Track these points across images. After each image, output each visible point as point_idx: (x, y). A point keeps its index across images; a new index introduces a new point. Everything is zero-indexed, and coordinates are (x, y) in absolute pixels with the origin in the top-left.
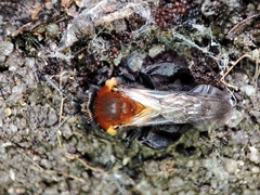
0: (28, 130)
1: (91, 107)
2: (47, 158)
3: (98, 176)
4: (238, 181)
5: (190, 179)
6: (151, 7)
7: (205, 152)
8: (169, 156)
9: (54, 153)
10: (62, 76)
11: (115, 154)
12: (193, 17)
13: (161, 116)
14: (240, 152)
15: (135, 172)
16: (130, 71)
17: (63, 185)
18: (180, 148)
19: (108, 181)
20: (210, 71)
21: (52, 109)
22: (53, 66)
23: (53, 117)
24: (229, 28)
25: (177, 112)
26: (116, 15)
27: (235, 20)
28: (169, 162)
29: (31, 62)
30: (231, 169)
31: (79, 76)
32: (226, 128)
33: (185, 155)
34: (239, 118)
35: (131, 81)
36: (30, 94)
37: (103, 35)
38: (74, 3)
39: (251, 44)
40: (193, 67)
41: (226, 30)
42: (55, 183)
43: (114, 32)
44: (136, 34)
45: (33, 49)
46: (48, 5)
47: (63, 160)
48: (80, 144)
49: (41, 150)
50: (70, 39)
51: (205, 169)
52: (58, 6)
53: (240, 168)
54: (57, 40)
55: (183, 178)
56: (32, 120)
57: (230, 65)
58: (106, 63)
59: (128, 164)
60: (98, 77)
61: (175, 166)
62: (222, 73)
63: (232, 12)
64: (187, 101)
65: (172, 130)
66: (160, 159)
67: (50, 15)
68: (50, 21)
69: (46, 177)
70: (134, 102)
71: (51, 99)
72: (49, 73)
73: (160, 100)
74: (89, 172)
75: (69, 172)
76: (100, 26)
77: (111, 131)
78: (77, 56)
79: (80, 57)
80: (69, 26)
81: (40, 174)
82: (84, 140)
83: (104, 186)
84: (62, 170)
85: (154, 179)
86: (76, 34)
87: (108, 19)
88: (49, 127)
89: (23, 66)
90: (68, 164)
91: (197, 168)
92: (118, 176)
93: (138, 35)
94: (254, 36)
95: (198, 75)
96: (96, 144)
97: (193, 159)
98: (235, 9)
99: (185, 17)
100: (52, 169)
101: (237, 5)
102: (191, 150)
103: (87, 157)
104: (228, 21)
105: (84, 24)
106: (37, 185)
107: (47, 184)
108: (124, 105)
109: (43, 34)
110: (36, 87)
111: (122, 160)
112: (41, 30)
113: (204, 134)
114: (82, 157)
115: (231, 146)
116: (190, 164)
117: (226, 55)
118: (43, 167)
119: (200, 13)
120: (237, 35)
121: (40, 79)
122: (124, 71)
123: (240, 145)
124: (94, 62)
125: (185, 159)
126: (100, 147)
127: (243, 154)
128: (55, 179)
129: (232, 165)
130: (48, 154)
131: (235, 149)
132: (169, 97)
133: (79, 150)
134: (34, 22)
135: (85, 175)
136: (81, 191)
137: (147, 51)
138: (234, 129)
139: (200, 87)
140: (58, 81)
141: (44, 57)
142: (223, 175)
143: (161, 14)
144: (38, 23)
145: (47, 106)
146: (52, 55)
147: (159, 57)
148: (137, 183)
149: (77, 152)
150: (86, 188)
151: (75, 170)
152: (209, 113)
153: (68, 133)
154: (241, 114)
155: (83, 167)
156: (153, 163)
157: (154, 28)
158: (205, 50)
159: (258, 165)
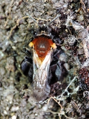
1: (43, 35)
2: (17, 9)
3: (7, 33)
4: (2, 100)
5: (4, 78)
7: (17, 86)
8: (16, 68)
9: (19, 13)
10: (58, 21)
11: (18, 43)
14: (16, 102)
15: (8, 52)
17: (3, 16)
18: (19, 74)
19: (4, 39)
20: (56, 91)
21: (41, 14)
23: (37, 14)
24: (76, 102)
26: (86, 50)
27: (80, 105)
28: (13, 69)
29: (65, 6)
31: (57, 29)
36: (50, 4)
39: (67, 111)
40: (58, 84)
41: (75, 100)
42: (4, 11)
44: (76, 58)
45: (72, 7)
48: (24, 26)
49: (21, 6)
50: (76, 27)
51: (9, 85)
53: (9, 102)
54: (75, 20)
55: (5, 74)
56: (37, 4)
57: (58, 101)
58: (63, 42)
59: (12, 48)
60: (57, 39)
61: (11, 72)
62: (55, 97)
63: (83, 104)
66: (15, 65)
68: (85, 17)
69: (7, 7)
71: (47, 14)
74: (9, 29)
75: (10, 19)
76: (81, 41)
78: (67, 29)
81: (9, 4)
82: (26, 28)
84: (10, 16)
85: (5, 61)
86: (78, 30)
87: (85, 46)
88: (33, 12)
89: (64, 2)
90: (14, 19)
91: (9, 82)
92: (7, 43)
94: (71, 113)
95: (54, 86)
96: (23, 34)
97: (14, 81)
100: (11, 10)
101: (87, 107)
102: (18, 80)
103: (17, 29)
104: (79, 102)
106: (3, 2)
107: (4, 7)
109: (78, 13)
110: (54, 7)
111: (15, 46)
112: (81, 12)
113: (26, 87)
114: (17, 27)
115: (19, 98)
116: (12, 79)
117: (63, 99)
120: (72, 105)
121: (58, 10)
122: (59, 51)
123: (19, 102)
124: (64, 37)
125: (14, 76)
127: (15, 103)
128: (6, 12)
129: (10, 98)
130: (19, 9)
131: (18, 100)
133: (21, 26)
134: (86, 10)
135: (8, 27)
137: (67, 62)
138: (27, 100)
142: (5, 93)
144: (85, 12)
145: (43, 12)
146: (68, 17)
147: (64, 68)
148: (3, 52)
149: (20, 24)
150: (1, 27)
151: (10, 22)
153: (30, 21)
154: (34, 104)
155: (12, 27)
157: (78, 67)
158: (66, 90)
159: (10, 110)
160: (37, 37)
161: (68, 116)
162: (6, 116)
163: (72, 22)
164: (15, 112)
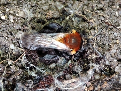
0: (110, 33)
1: (82, 42)
2: (102, 20)
3: (80, 12)
4: (19, 7)
5: (39, 8)
6: (55, 85)
7: (33, 20)
8: (49, 20)
9: (99, 22)
10: (94, 56)
11: (72, 21)
12: (37, 80)
13: (53, 37)
15: (64, 13)
16: (64, 57)
17: (95, 8)
18: (44, 23)
19: (75, 9)
20: (30, 56)
21: (99, 42)
22: (97, 61)
23: (99, 39)
24: (21, 74)
26: (70, 82)
27: (18, 78)
28: (49, 17)
29: (107, 63)
30: (22, 12)
31: (87, 56)
32: (23, 31)
33: (42, 19)
34: (18, 35)
35: (64, 53)
36: (108, 49)
37: (76, 73)
38: (88, 88)
39: (11, 67)
40: (37, 58)
42: (99, 10)
43: (71, 75)
44: (61, 73)
45: (106, 68)
46: (99, 87)
47: (95, 20)
48: (87, 26)
49: (104, 24)
50: (90, 72)
51: (33, 13)
52: (95, 87)
53: (18, 13)
54: (96, 72)
55: (43, 9)
56: (108, 38)
57: (21, 58)
58: (75, 61)
59: (67, 16)
60: (79, 55)
61: (46, 15)
62: (25, 55)
65: (48, 30)
67: (98, 83)
68: (98, 80)
69: (102, 12)
70: (64, 43)
71: (99, 46)
72: (100, 57)
73: (52, 44)
74: (83, 14)
75: (92, 14)
76: (77, 77)
77: (74, 31)
79: (86, 64)
80: (90, 78)
81: (105, 14)
82: (85, 28)
83: (78, 7)
84: (95, 15)
85: (55, 9)
86: (87, 74)
87: (74, 80)
88: (101, 34)
89: (111, 61)
90: (93, 17)
91: (37, 13)
92: (71, 11)
93: (61, 72)
94: (10, 70)
95: (35, 54)
96: (80, 26)
98: (19, 82)
99: (40, 80)
100: (100, 16)
102: (39, 22)
103: (84, 20)
105: (84, 78)
106: (106, 9)
107: (102, 9)
108: (68, 42)
109: (102, 75)
110: (106, 52)
111: (69, 18)
112: (103, 77)
113: (33, 28)
114: (87, 20)
115: (21, 22)
116: (39, 16)
117: (23, 62)
118: (104, 17)
119: (34, 81)
120: (18, 71)
121: (103, 55)
122: (67, 57)
123: (17, 23)
124: (80, 62)
125: (42, 17)
127: (16, 19)
128: (99, 11)
129: (21, 14)
130: (101, 23)
131: (19, 21)
134: (106, 80)
135: (85, 13)
136: (87, 5)
137: (57, 66)
138: (20, 30)
139: (34, 49)
140: (96, 54)
141: (102, 65)
142: (26, 10)
143: (51, 81)
144: (104, 80)
145: (101, 44)
146: (98, 65)
147: (52, 63)
148: (63, 8)
149: (89, 23)
150: (85, 7)
151: (89, 15)
152: (31, 38)
153: (92, 31)
154: (16, 36)
155: (86, 16)
156: (56, 16)
157: (53, 76)
158: (32, 65)
159: (10, 14)
160: (81, 36)
161: (7, 67)
162: (4, 10)
163: (94, 68)
164: (8, 19)
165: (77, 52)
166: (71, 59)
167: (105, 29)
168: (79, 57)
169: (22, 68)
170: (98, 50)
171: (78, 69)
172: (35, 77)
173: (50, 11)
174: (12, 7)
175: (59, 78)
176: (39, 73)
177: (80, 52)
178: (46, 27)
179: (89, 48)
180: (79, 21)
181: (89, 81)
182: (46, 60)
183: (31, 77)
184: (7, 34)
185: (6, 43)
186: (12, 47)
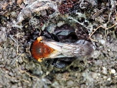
0: (3, 59)
1: (30, 50)
2: (12, 72)
3: (35, 80)
4: (98, 82)
5: (76, 82)
6: (57, 4)
7: (83, 69)
8: (66, 71)
9: (15, 69)
10: (18, 35)
11: (42, 70)
12: (76, 9)
14: (98, 69)
16: (49, 33)
17: (19, 84)
18: (72, 68)
19: (40, 82)
20: (84, 33)
21: (14, 50)
22: (14, 31)
23: (14, 53)
24: (93, 14)
25: (69, 52)
26: (41, 8)
27: (95, 10)
28: (66, 74)
29: (4, 29)
30: (94, 77)
31: (26, 35)
32: (92, 59)
33: (74, 71)
34: (98, 54)
35: (49, 38)
36: (3, 43)
37: (36, 17)
38: (23, 2)
39: (103, 21)
40: (77, 32)
41: (91, 15)
42: (16, 83)
43: (41, 15)
44: (51, 16)
45: (5, 23)
46: (11, 3)
47: (19, 72)
48: (27, 65)
49: (9, 68)
50: (21, 19)
51: (83, 77)
52: (15, 3)
53: (99, 76)
54: (16, 19)
55: (73, 81)
56: (5, 55)
57: (93, 31)
58: (38, 29)
59: (48, 75)
60: (34, 36)
61: (70, 76)
62: (90, 34)
63: (93, 7)
64: (73, 47)
65: (67, 60)
67: (12, 8)
68: (12, 10)
69: (12, 80)
70: (50, 47)
71: (13, 45)
72: (12, 34)
73: (61, 47)
74: (31, 78)
75: (22, 78)
76: (35, 13)
78: (25, 26)
79: (26, 27)
80: (20, 13)
81: (9, 79)
82: (29, 64)
83: (38, 84)
84: (19, 77)
85: (60, 81)
86: (24, 17)
87: (38, 10)
88: (12, 58)
90: (21, 75)
91: (79, 77)
92: (44, 80)
94: (104, 17)
95: (79, 35)
96: (34, 66)
97: (78, 73)
98: (95, 6)
99: (72, 9)
100: (14, 77)
101: (96, 4)
102: (77, 68)
103: (30, 71)
104: (92, 11)
105: (27, 12)
106: (8, 84)
107: (13, 83)
108: (45, 49)
109: (9, 16)
110: (6, 40)
111: (46, 73)
112: (8, 14)
113: (82, 62)
114: (28, 71)
115: (95, 67)
116: (76, 74)
117: (92, 26)
118: (10, 75)
119: (79, 7)
120: (96, 17)
121: (8, 36)
122: (46, 33)
123: (99, 66)
124: (32, 29)
126: (36, 67)
127: (100, 70)
128: (16, 81)
129: (95, 75)
130: (13, 70)
131: (96, 68)
132: (65, 45)
133: (26, 68)
134: (4, 11)
135: (30, 79)
136: (28, 86)
137: (56, 24)
138: (96, 59)
139: (80, 41)
140: (16, 38)
141: (10, 27)
142: (91, 80)
143: (62, 8)
144: (6, 11)
145: (12, 48)
146: (13, 26)
148: (52, 83)
149: (25, 69)
150: (30, 85)
151: (25, 77)
152: (83, 52)
153: (21, 61)
154: (99, 52)
155: (28, 76)
156: (59, 74)
157: (59, 14)
158: (82, 24)
159: (106, 75)
160: (33, 56)
161: (108, 20)
162: (112, 79)
163: (17, 23)
164: (108, 70)
165: (36, 39)
166: (42, 31)
167: (9, 63)
168: (33, 34)
169: (91, 21)
170: (14, 41)
171: (34, 22)
172: (78, 12)
173: (65, 80)
174: (105, 82)
175: (53, 11)
176: (74, 15)
177: (33, 39)
178: (69, 63)
179: (23, 43)
180: (36, 70)
181: (22, 9)
182: (67, 29)
183: (82, 11)
184: (108, 54)
185: (109, 46)
186: (103, 42)
